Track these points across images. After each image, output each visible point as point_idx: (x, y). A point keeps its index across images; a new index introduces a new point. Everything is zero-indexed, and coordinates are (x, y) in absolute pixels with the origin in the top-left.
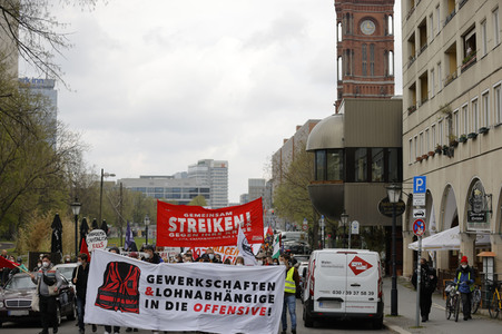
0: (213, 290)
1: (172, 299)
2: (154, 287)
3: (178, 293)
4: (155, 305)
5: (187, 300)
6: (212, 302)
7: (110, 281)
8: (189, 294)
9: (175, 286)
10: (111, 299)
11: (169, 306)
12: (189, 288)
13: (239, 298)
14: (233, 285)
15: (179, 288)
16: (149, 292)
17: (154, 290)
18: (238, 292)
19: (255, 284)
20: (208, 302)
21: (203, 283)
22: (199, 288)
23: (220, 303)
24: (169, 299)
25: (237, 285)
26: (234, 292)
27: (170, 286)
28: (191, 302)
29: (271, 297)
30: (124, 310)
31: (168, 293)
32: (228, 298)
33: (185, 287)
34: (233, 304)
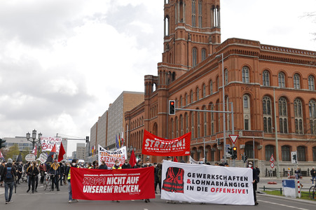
0: (219, 180)
1: (200, 185)
2: (191, 179)
3: (203, 183)
4: (192, 188)
5: (207, 186)
6: (219, 187)
7: (169, 177)
8: (208, 183)
9: (201, 179)
10: (170, 186)
11: (199, 189)
12: (208, 180)
13: (231, 185)
14: (228, 178)
15: (204, 180)
16: (189, 182)
17: (191, 181)
18: (230, 181)
19: (238, 177)
20: (217, 187)
21: (215, 177)
22: (213, 180)
23: (223, 187)
24: (198, 185)
25: (230, 178)
26: (228, 182)
27: (199, 179)
28: (210, 187)
29: (247, 184)
30: (176, 191)
31: (198, 182)
32: (226, 185)
33: (206, 180)
34: (229, 188)
